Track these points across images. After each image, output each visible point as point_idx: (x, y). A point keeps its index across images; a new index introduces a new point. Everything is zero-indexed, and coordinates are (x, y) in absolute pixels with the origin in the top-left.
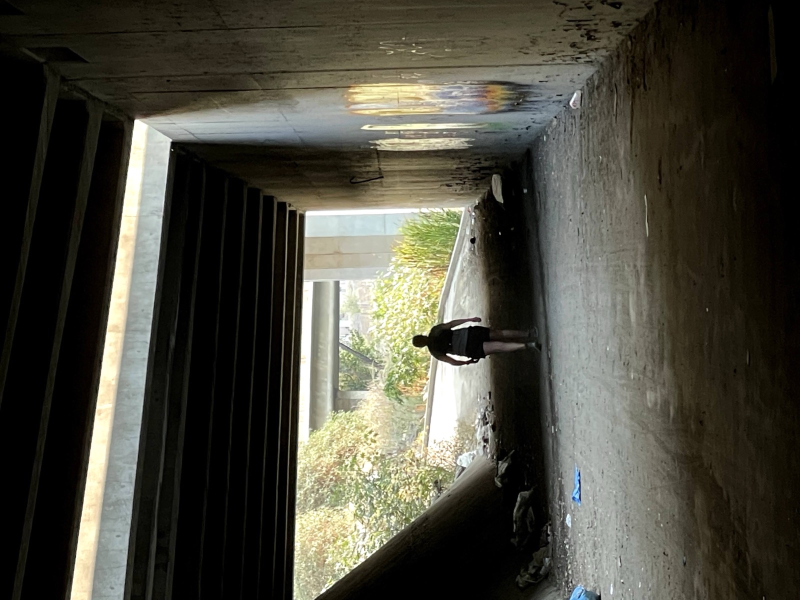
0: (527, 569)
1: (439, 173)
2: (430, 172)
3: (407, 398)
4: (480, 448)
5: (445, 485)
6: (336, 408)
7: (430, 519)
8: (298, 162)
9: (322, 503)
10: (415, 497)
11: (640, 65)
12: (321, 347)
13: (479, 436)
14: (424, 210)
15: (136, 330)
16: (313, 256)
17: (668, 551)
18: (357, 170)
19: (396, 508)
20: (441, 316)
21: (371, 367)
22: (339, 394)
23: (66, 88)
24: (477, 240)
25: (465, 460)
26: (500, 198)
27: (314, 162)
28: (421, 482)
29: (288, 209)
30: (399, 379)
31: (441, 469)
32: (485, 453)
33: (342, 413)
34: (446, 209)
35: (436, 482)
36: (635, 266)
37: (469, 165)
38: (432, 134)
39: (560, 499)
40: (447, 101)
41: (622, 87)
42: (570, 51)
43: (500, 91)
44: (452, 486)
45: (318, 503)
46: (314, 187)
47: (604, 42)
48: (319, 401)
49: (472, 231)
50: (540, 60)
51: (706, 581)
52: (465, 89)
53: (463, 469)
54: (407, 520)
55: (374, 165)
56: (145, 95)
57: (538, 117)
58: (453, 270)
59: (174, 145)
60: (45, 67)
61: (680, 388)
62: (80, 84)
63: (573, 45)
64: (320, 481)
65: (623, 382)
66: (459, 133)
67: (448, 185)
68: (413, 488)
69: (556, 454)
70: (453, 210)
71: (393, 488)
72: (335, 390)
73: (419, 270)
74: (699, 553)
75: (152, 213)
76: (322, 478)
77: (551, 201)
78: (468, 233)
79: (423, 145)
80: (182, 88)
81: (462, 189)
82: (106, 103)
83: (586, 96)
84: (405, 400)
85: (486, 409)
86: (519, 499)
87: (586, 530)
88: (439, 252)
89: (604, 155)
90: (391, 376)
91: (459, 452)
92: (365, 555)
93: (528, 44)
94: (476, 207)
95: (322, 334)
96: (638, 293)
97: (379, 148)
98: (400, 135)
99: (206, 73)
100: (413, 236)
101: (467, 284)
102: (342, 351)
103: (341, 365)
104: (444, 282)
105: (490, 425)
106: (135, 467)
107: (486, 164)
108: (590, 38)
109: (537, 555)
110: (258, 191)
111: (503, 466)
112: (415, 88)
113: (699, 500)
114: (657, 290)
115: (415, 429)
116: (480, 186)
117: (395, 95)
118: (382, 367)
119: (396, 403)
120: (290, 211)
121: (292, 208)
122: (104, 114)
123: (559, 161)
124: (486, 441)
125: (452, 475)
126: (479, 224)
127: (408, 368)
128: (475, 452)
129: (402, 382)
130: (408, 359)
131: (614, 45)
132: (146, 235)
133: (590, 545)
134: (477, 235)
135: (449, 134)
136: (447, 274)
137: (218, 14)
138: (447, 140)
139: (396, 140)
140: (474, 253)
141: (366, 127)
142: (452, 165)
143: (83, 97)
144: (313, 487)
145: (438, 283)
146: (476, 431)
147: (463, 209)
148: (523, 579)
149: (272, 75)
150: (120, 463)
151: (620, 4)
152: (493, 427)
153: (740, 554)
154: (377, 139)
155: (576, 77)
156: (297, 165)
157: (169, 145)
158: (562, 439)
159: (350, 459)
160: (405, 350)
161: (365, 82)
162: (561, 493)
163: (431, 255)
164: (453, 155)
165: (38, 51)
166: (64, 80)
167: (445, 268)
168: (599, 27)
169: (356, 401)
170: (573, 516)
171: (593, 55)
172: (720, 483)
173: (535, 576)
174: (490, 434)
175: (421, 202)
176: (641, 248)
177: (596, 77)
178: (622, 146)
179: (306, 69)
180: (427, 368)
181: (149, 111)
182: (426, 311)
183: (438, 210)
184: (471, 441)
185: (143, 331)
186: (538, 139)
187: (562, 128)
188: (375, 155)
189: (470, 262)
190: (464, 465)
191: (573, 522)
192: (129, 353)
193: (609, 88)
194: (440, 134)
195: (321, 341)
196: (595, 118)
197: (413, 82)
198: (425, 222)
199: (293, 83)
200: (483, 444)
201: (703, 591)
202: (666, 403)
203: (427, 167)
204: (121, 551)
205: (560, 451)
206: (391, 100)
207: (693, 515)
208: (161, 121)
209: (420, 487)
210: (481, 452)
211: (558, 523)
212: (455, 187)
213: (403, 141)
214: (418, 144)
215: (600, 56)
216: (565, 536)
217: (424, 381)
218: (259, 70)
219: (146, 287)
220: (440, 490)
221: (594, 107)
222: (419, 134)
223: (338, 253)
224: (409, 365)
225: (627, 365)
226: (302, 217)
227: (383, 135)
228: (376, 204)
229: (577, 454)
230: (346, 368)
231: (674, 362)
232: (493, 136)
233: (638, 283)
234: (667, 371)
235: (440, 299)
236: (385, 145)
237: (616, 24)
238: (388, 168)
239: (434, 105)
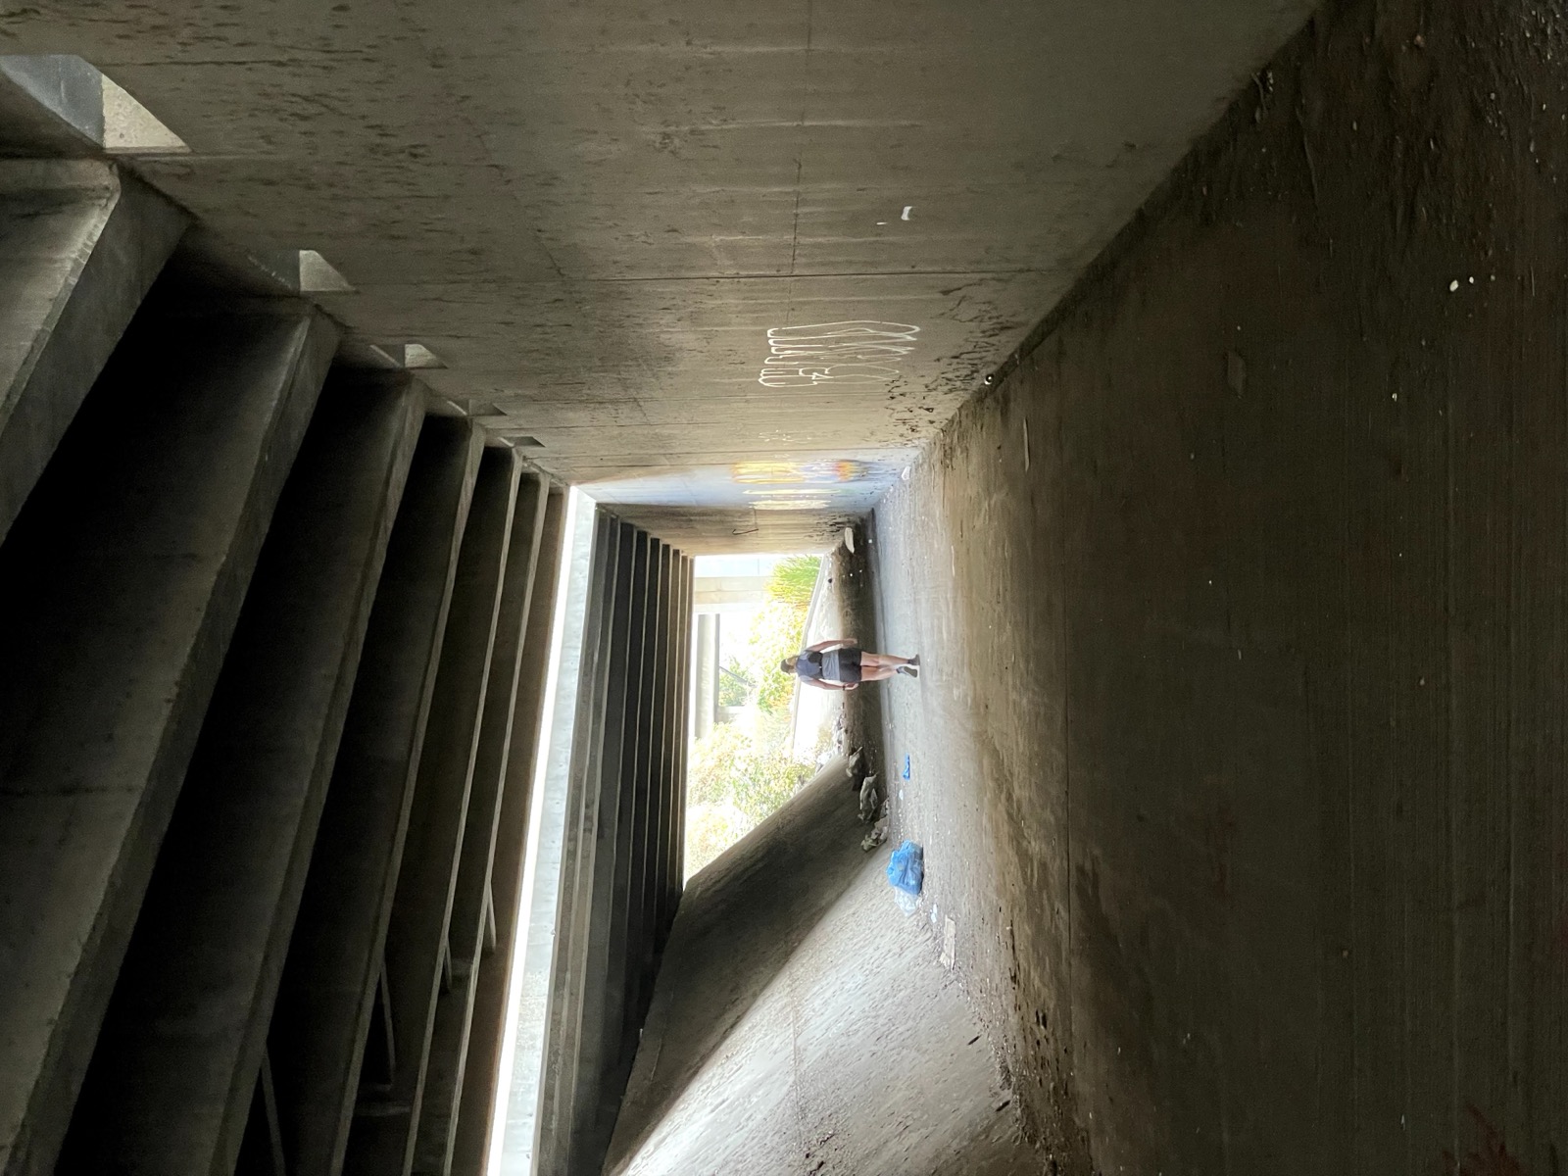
0: (870, 836)
1: (804, 526)
2: (796, 526)
3: (776, 711)
4: (835, 749)
5: (807, 779)
6: (716, 721)
7: (796, 804)
8: (692, 518)
9: (704, 799)
10: (783, 789)
11: (949, 451)
12: (704, 669)
13: (835, 739)
14: (791, 556)
15: (570, 647)
16: (699, 593)
17: (967, 803)
18: (738, 524)
19: (768, 798)
20: (805, 643)
21: (746, 687)
22: (719, 710)
23: (526, 465)
24: (834, 581)
25: (824, 759)
26: (852, 549)
27: (705, 518)
28: (787, 777)
29: (681, 555)
30: (771, 694)
31: (803, 766)
32: (840, 753)
33: (721, 724)
34: (809, 555)
35: (800, 777)
36: (946, 598)
37: (826, 520)
38: (797, 497)
39: (895, 779)
40: (810, 473)
41: (938, 466)
42: (900, 440)
43: (850, 467)
44: (810, 780)
45: (702, 798)
46: (703, 537)
47: (924, 433)
48: (703, 715)
49: (830, 573)
50: (878, 445)
51: (990, 819)
52: (823, 465)
53: (822, 766)
54: (776, 807)
55: (752, 520)
56: (582, 469)
57: (879, 485)
58: (815, 606)
59: (598, 505)
60: (514, 450)
61: (974, 683)
62: (535, 461)
63: (902, 435)
64: (704, 781)
65: (938, 684)
66: (819, 497)
67: (810, 536)
68: (781, 781)
69: (892, 745)
70: (814, 555)
71: (765, 782)
72: (716, 706)
73: (787, 605)
74: (986, 800)
75: (581, 557)
76: (705, 779)
77: (889, 550)
78: (826, 573)
79: (790, 505)
80: (610, 464)
81: (821, 539)
82: (552, 475)
83: (914, 470)
84: (774, 712)
85: (840, 717)
86: (864, 783)
87: (913, 800)
88: (803, 590)
89: (926, 515)
90: (763, 691)
91: (819, 753)
92: (741, 835)
93: (869, 435)
94: (833, 554)
95: (705, 659)
96: (948, 617)
97: (756, 508)
98: (773, 498)
99: (630, 454)
100: (782, 577)
101: (825, 616)
102: (722, 674)
103: (721, 685)
104: (807, 615)
105: (843, 730)
106: (570, 751)
107: (839, 520)
108: (913, 430)
109: (878, 824)
110: (658, 540)
111: (853, 759)
112: (785, 465)
113: (986, 762)
114: (960, 614)
115: (783, 737)
116: (835, 537)
117: (769, 469)
118: (755, 687)
119: (767, 715)
120: (683, 557)
121: (684, 554)
122: (551, 483)
123: (895, 519)
124: (840, 742)
125: (813, 771)
126: (835, 567)
127: (777, 685)
128: (831, 752)
129: (772, 697)
130: (777, 678)
131: (932, 435)
132: (577, 574)
133: (916, 810)
134: (833, 576)
135: (811, 497)
136: (809, 608)
137: (645, 414)
138: (809, 502)
139: (770, 502)
140: (831, 591)
141: (747, 492)
142: (813, 520)
143: (538, 471)
144: (697, 786)
145: (802, 615)
146: (832, 735)
147: (822, 555)
148: (866, 843)
149: (678, 455)
150: (558, 748)
151: (933, 409)
152: (846, 731)
153: (1010, 794)
154: (755, 501)
155: (905, 457)
156: (691, 520)
157: (594, 505)
158: (897, 732)
159: (729, 762)
160: (774, 672)
161: (747, 460)
162: (896, 775)
163: (796, 593)
164: (814, 512)
165: (509, 439)
166: (525, 459)
167: (808, 603)
168: (919, 424)
169: (733, 715)
170: (904, 791)
171: (917, 442)
172: (998, 748)
173: (877, 840)
174: (843, 737)
175: (788, 549)
176: (950, 584)
177: (920, 457)
178: (938, 510)
179: (704, 450)
180: (793, 685)
181: (584, 480)
182: (792, 639)
183: (801, 555)
184: (829, 744)
185: (576, 648)
186: (879, 502)
187: (897, 494)
188: (752, 513)
189: (828, 599)
190: (823, 763)
191: (904, 795)
192: (565, 665)
193: (929, 466)
194: (804, 497)
195: (704, 664)
196: (919, 489)
197: (784, 460)
198: (792, 566)
199: (693, 461)
200: (838, 745)
201: (988, 826)
202: (966, 696)
203: (796, 522)
204: (559, 814)
205: (896, 741)
206: (766, 472)
207: (982, 773)
208: (590, 487)
209: (787, 781)
210: (836, 753)
211: (894, 798)
212: (816, 537)
213: (775, 502)
214: (787, 505)
215: (923, 442)
216: (898, 807)
217: (791, 696)
218: (671, 452)
219: (578, 614)
220: (803, 783)
221: (919, 480)
222: (787, 497)
223: (719, 590)
224: (778, 683)
225: (941, 671)
226: (692, 561)
227: (759, 498)
228: (752, 551)
229: (907, 743)
230: (724, 688)
231: (971, 665)
232: (844, 499)
233: (948, 610)
234: (966, 673)
235: (803, 629)
236: (760, 505)
237: (932, 422)
238: (762, 523)
239: (799, 476)
